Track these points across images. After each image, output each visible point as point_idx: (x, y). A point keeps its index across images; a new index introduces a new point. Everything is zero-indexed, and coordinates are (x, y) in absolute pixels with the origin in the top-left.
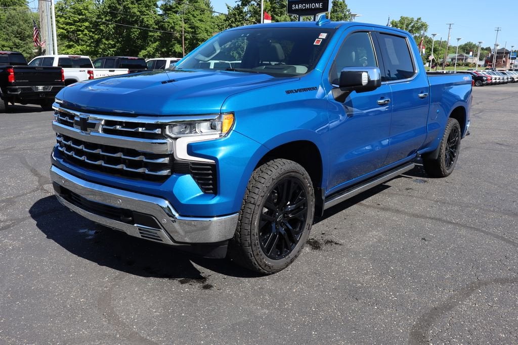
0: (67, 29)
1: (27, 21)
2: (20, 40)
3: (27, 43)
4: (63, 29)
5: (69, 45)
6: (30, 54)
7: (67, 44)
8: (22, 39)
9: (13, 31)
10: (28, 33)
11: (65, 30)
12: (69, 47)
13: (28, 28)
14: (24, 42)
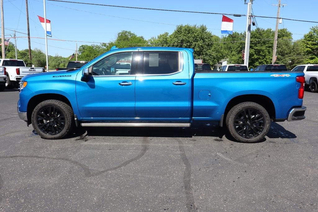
0: (312, 48)
1: (287, 45)
2: (281, 56)
3: (285, 57)
4: (309, 48)
5: (312, 57)
6: (286, 64)
7: (311, 57)
8: (283, 55)
9: (278, 51)
10: (286, 52)
11: (311, 48)
12: (312, 59)
13: (287, 49)
14: (283, 57)
